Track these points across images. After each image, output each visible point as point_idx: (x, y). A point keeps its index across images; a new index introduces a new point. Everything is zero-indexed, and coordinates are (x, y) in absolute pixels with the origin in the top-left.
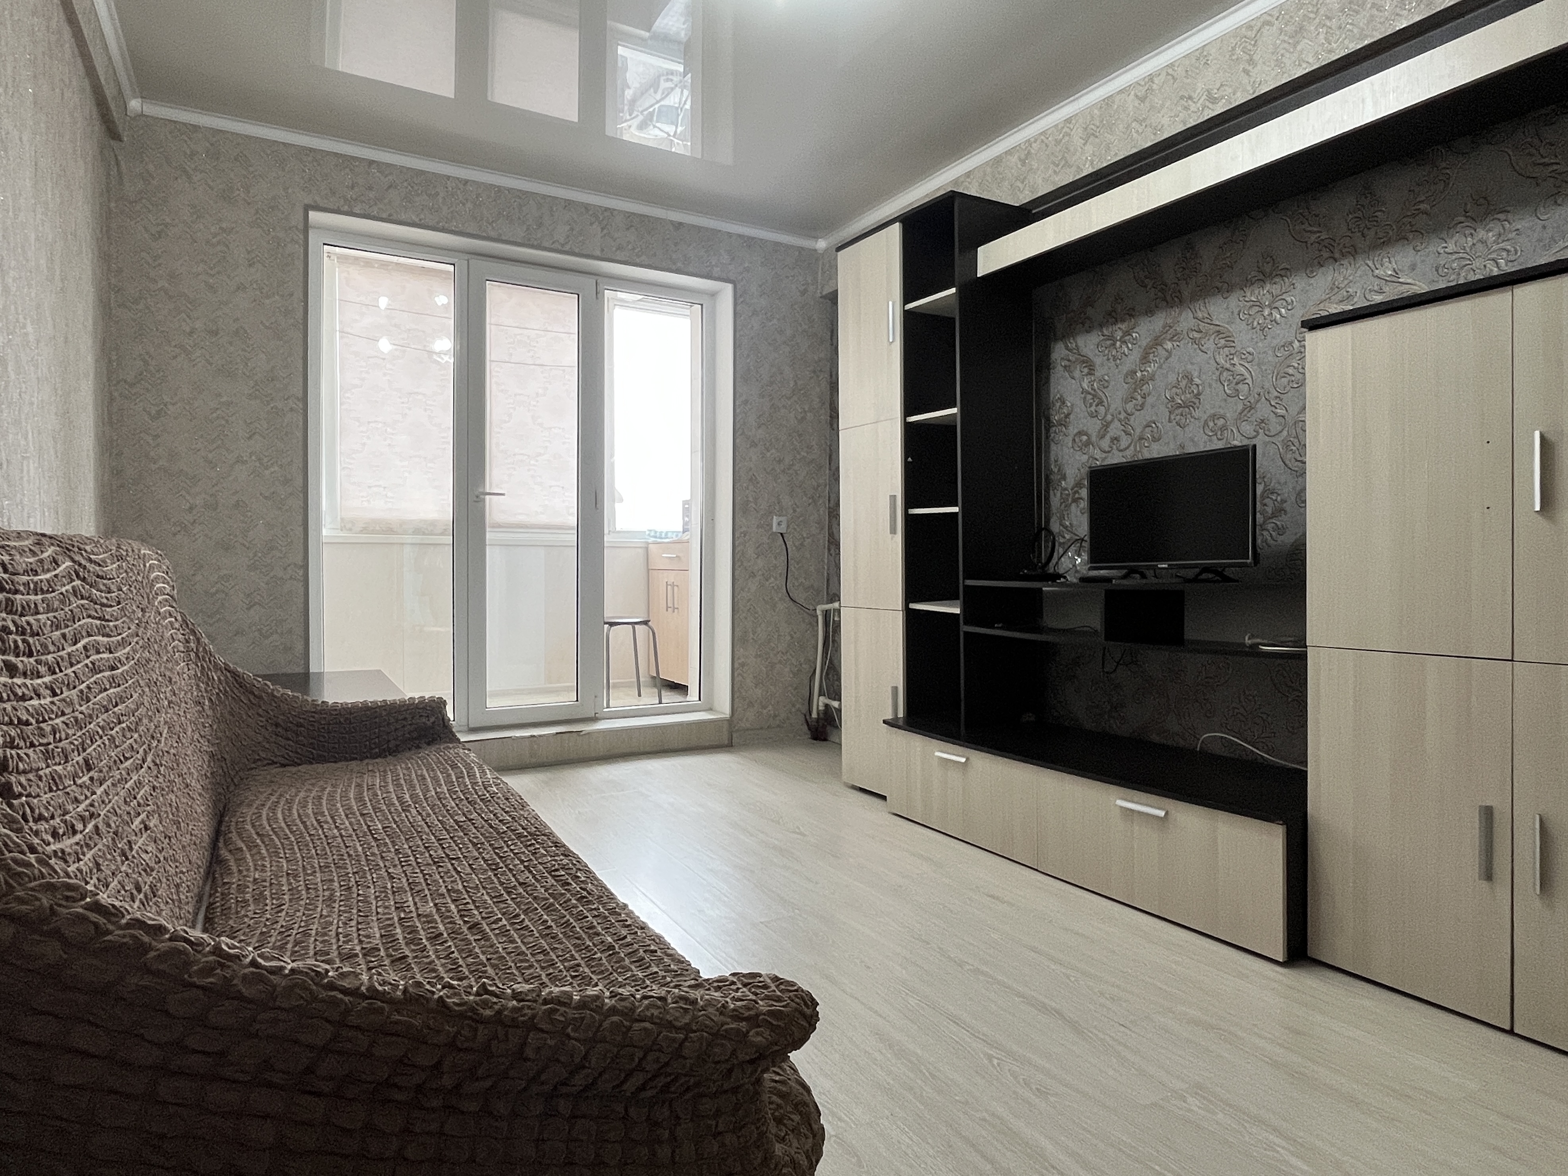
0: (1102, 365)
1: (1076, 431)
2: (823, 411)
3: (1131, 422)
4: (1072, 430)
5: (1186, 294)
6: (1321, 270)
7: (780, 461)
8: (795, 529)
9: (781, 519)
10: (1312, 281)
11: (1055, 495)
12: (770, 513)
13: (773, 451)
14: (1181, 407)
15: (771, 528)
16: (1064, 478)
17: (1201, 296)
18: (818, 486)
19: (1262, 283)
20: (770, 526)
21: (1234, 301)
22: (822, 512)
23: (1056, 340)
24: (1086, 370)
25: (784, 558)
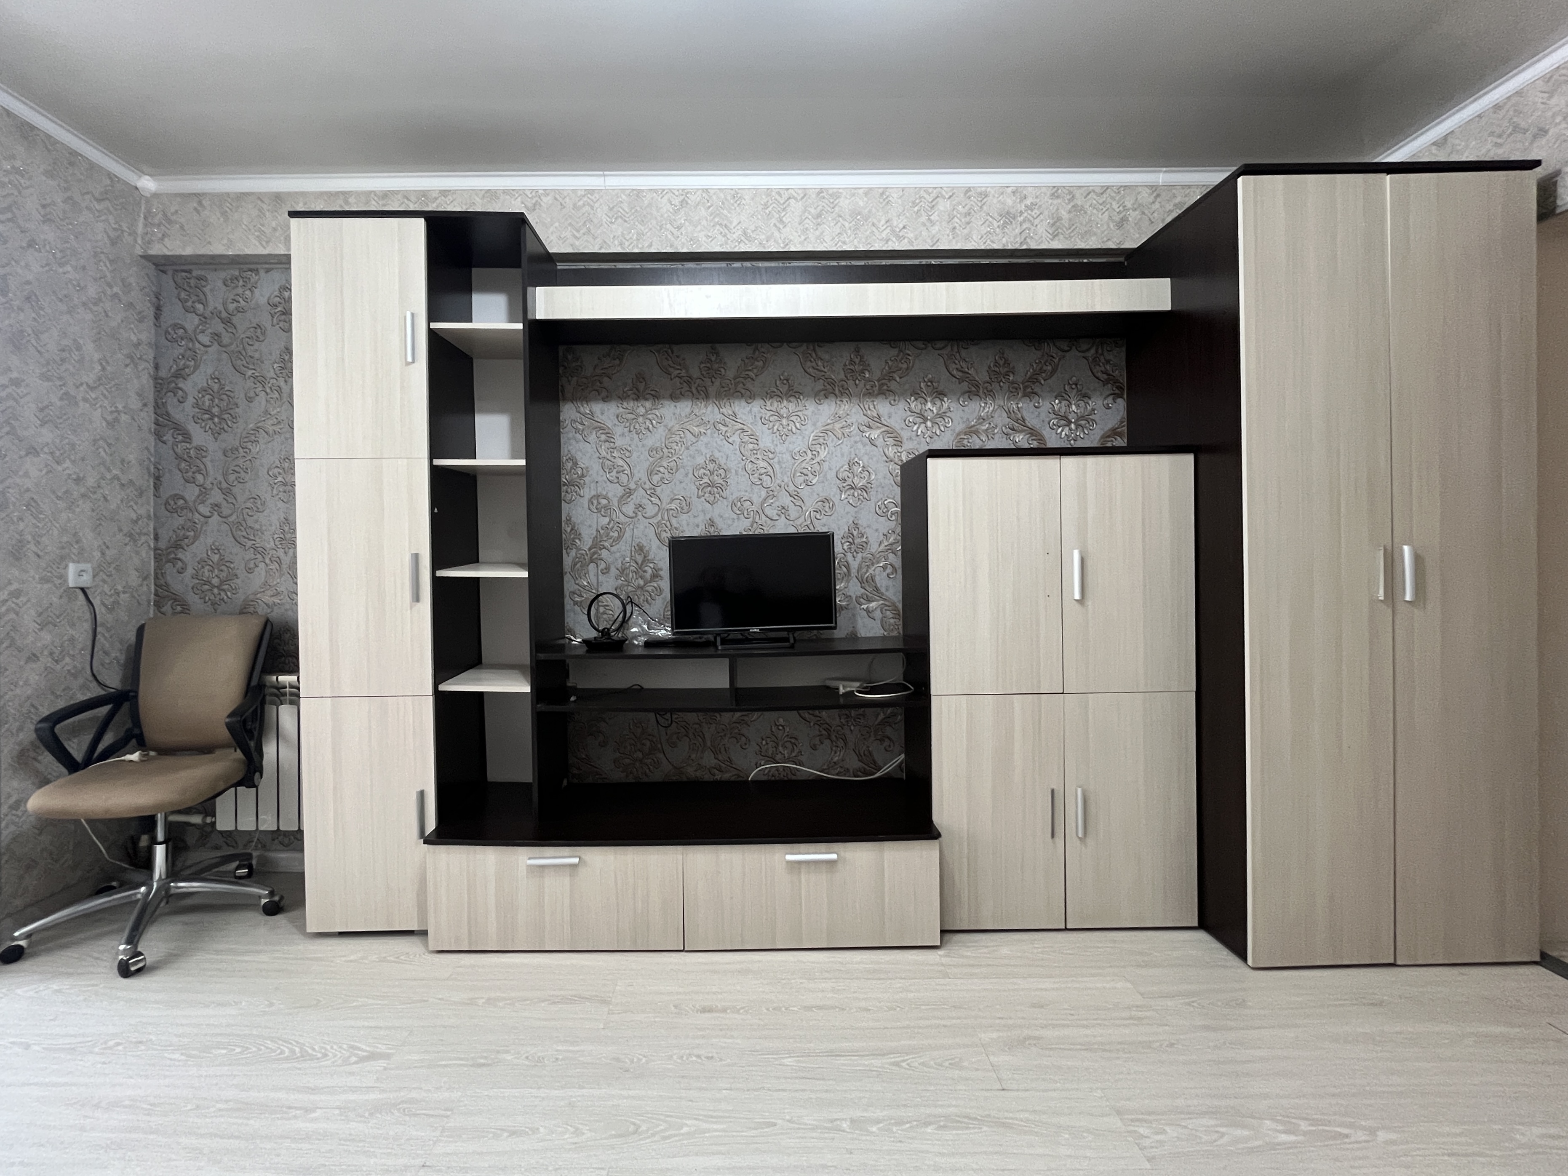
0: (623, 435)
1: (593, 493)
2: (143, 414)
3: (658, 493)
4: (587, 493)
5: (712, 390)
6: (827, 401)
7: (78, 480)
8: (104, 581)
9: (83, 566)
10: (820, 407)
11: (568, 554)
12: (63, 559)
13: (67, 464)
14: (709, 486)
15: (66, 581)
16: (579, 536)
17: (725, 396)
18: (138, 519)
19: (779, 399)
20: (63, 577)
21: (756, 406)
22: (144, 555)
23: (565, 399)
24: (603, 437)
25: (87, 626)
